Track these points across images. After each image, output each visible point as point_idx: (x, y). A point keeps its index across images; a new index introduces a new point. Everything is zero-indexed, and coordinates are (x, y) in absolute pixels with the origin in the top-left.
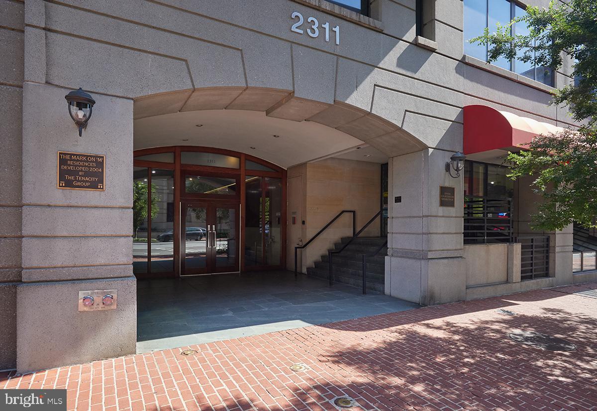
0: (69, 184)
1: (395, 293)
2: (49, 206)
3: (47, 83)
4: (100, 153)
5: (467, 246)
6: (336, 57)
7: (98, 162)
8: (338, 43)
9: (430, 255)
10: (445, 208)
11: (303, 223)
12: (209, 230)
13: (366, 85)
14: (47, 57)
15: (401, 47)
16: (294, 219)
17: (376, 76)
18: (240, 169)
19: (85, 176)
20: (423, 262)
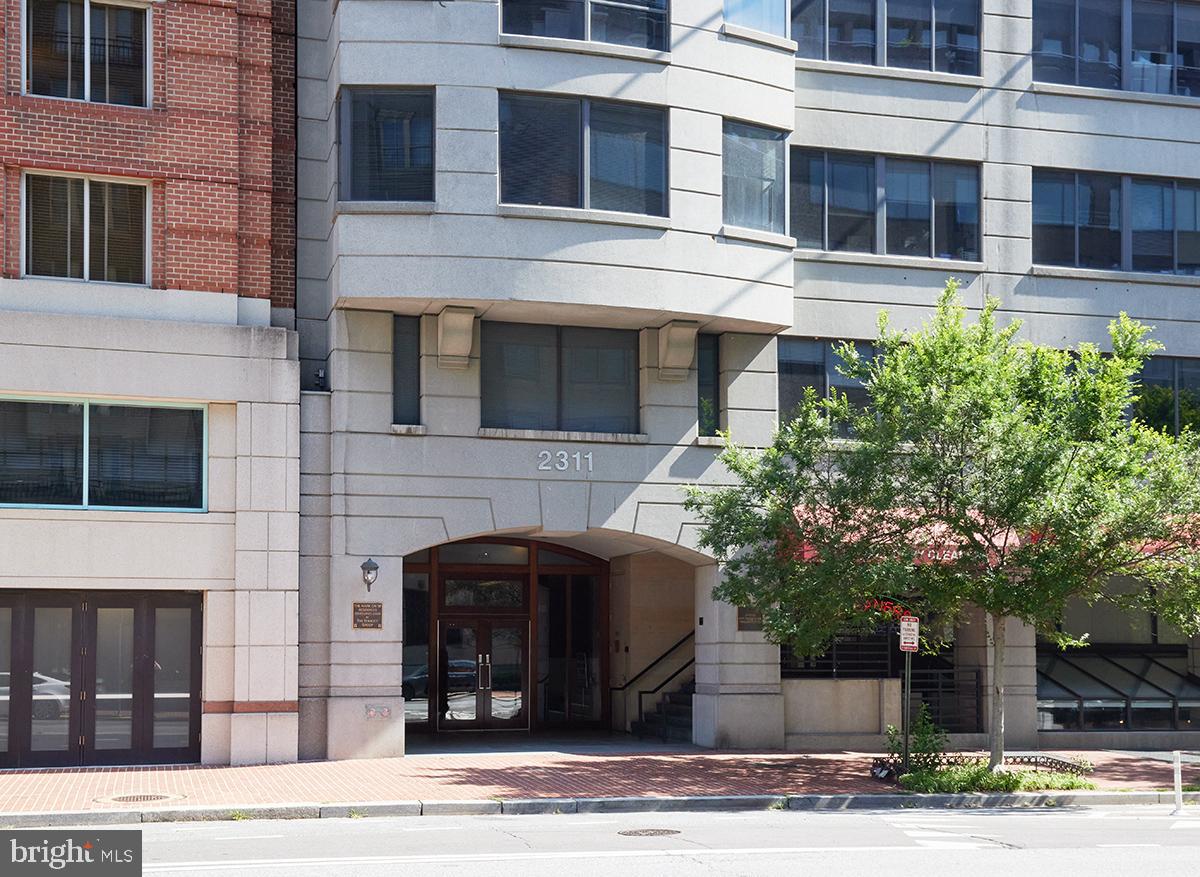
0: (360, 626)
1: (699, 742)
2: (347, 642)
3: (346, 554)
4: (379, 601)
5: (786, 681)
6: (588, 484)
7: (378, 608)
8: (591, 469)
9: (722, 690)
10: (746, 633)
11: (627, 649)
12: (480, 661)
13: (628, 505)
14: (346, 535)
15: (676, 453)
16: (617, 643)
17: (642, 492)
18: (529, 565)
19: (370, 619)
20: (716, 697)
